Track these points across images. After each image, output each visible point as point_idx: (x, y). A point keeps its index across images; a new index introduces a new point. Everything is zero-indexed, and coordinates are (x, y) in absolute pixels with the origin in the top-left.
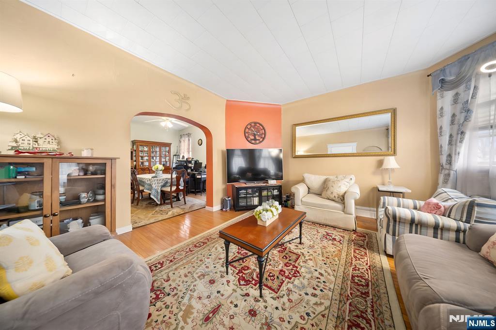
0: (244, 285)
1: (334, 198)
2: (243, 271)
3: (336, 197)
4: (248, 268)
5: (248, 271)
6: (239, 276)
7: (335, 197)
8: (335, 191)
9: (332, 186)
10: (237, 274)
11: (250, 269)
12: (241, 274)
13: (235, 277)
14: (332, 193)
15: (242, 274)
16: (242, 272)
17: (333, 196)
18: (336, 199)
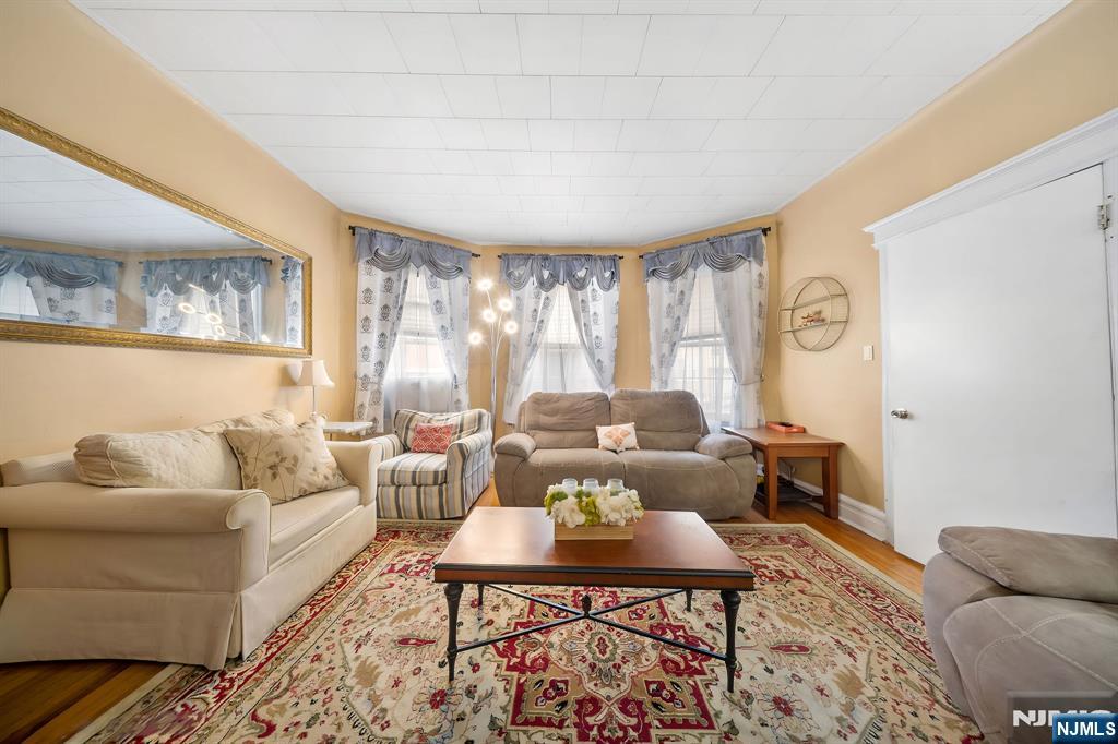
0: (703, 642)
1: (326, 483)
2: (683, 667)
3: (331, 477)
4: (664, 662)
5: (673, 656)
6: (700, 665)
7: (326, 478)
8: (321, 460)
9: (308, 450)
10: (702, 672)
11: (661, 656)
12: (695, 664)
13: (713, 671)
14: (315, 469)
15: (692, 664)
16: (688, 667)
17: (321, 477)
18: (333, 482)
